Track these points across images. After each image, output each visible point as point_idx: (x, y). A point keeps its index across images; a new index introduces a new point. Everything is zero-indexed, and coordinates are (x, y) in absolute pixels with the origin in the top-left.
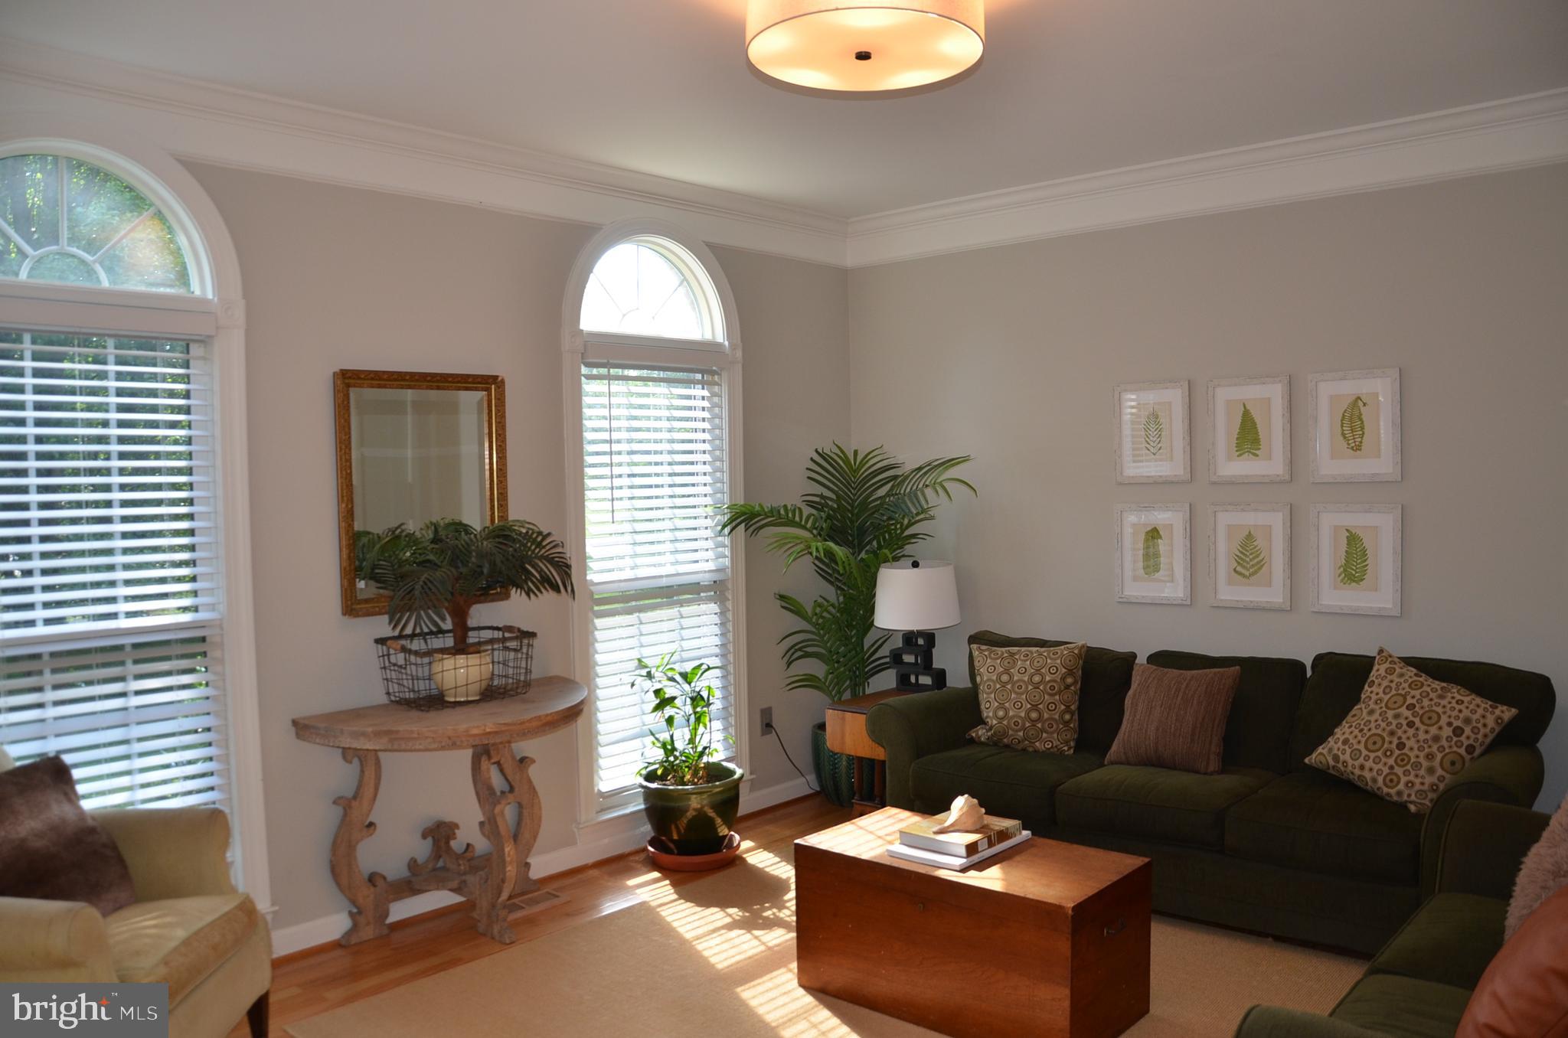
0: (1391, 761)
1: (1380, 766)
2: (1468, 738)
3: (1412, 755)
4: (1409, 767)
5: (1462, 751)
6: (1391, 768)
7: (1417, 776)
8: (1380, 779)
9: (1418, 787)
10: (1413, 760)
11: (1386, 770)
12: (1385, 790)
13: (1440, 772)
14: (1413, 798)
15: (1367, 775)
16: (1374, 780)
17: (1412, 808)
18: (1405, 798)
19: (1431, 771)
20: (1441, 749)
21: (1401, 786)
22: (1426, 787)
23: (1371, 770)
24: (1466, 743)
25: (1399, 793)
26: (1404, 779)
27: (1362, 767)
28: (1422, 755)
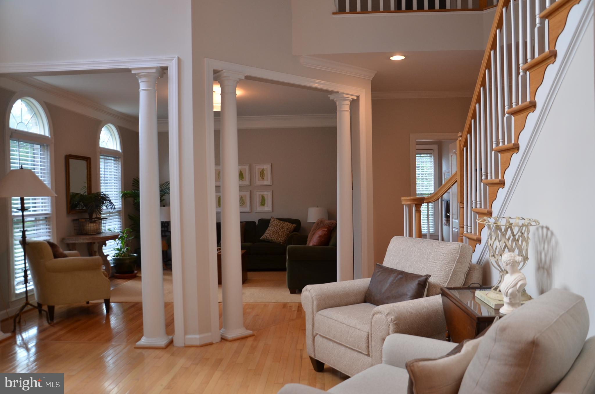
0: (277, 236)
2: (289, 230)
3: (280, 234)
4: (280, 236)
5: (288, 233)
7: (282, 238)
8: (275, 239)
12: (276, 241)
13: (285, 237)
14: (281, 241)
15: (273, 239)
16: (274, 240)
21: (279, 240)
23: (273, 238)
25: (279, 241)
27: (272, 238)
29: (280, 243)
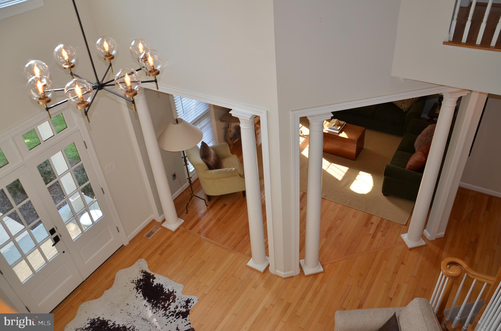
0: (402, 103)
1: (400, 103)
2: (414, 99)
3: (405, 102)
4: (404, 104)
5: (413, 101)
6: (402, 104)
8: (400, 105)
9: (405, 107)
10: (405, 103)
11: (401, 104)
12: (400, 107)
13: (409, 105)
14: (404, 109)
15: (397, 104)
16: (399, 106)
17: (404, 111)
18: (403, 109)
19: (408, 105)
20: (410, 101)
21: (403, 107)
22: (407, 108)
23: (398, 104)
24: (414, 100)
25: (402, 108)
26: (404, 106)
27: (397, 103)
28: (407, 102)
29: (403, 110)
